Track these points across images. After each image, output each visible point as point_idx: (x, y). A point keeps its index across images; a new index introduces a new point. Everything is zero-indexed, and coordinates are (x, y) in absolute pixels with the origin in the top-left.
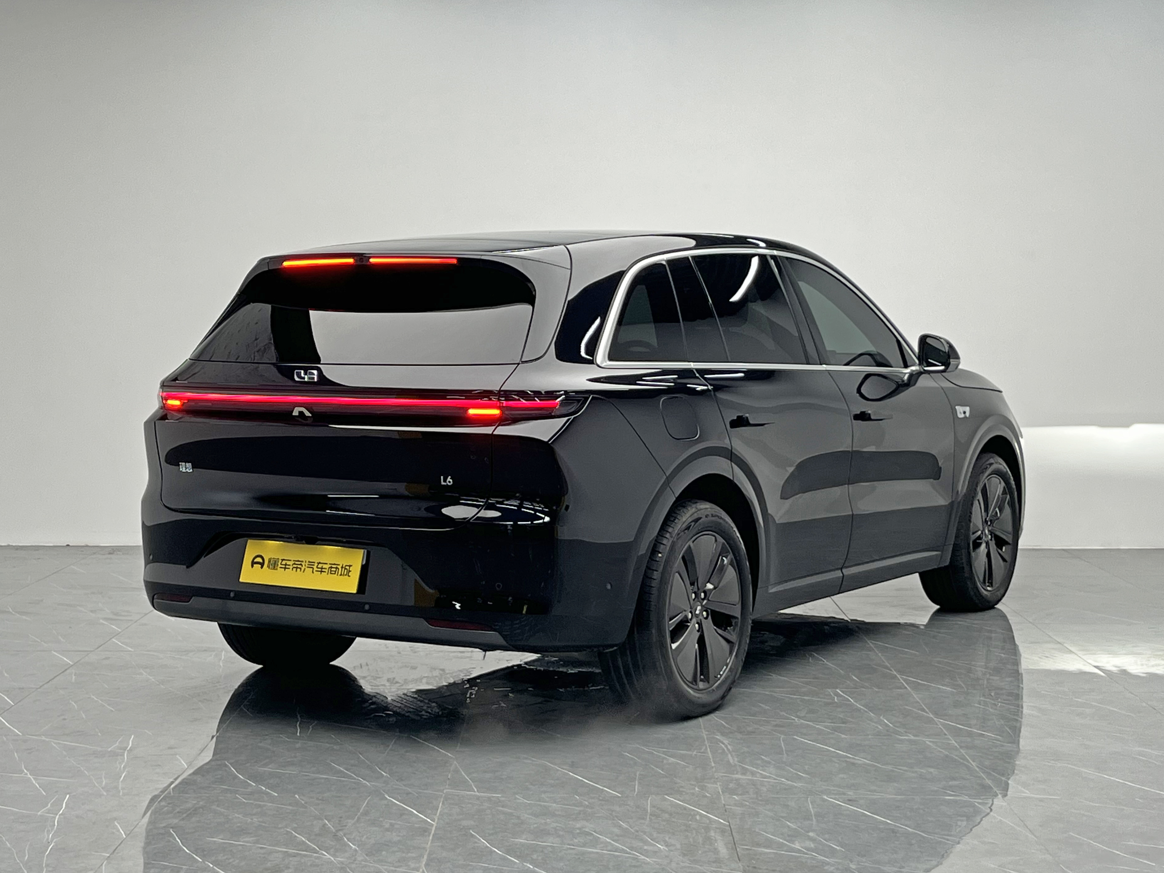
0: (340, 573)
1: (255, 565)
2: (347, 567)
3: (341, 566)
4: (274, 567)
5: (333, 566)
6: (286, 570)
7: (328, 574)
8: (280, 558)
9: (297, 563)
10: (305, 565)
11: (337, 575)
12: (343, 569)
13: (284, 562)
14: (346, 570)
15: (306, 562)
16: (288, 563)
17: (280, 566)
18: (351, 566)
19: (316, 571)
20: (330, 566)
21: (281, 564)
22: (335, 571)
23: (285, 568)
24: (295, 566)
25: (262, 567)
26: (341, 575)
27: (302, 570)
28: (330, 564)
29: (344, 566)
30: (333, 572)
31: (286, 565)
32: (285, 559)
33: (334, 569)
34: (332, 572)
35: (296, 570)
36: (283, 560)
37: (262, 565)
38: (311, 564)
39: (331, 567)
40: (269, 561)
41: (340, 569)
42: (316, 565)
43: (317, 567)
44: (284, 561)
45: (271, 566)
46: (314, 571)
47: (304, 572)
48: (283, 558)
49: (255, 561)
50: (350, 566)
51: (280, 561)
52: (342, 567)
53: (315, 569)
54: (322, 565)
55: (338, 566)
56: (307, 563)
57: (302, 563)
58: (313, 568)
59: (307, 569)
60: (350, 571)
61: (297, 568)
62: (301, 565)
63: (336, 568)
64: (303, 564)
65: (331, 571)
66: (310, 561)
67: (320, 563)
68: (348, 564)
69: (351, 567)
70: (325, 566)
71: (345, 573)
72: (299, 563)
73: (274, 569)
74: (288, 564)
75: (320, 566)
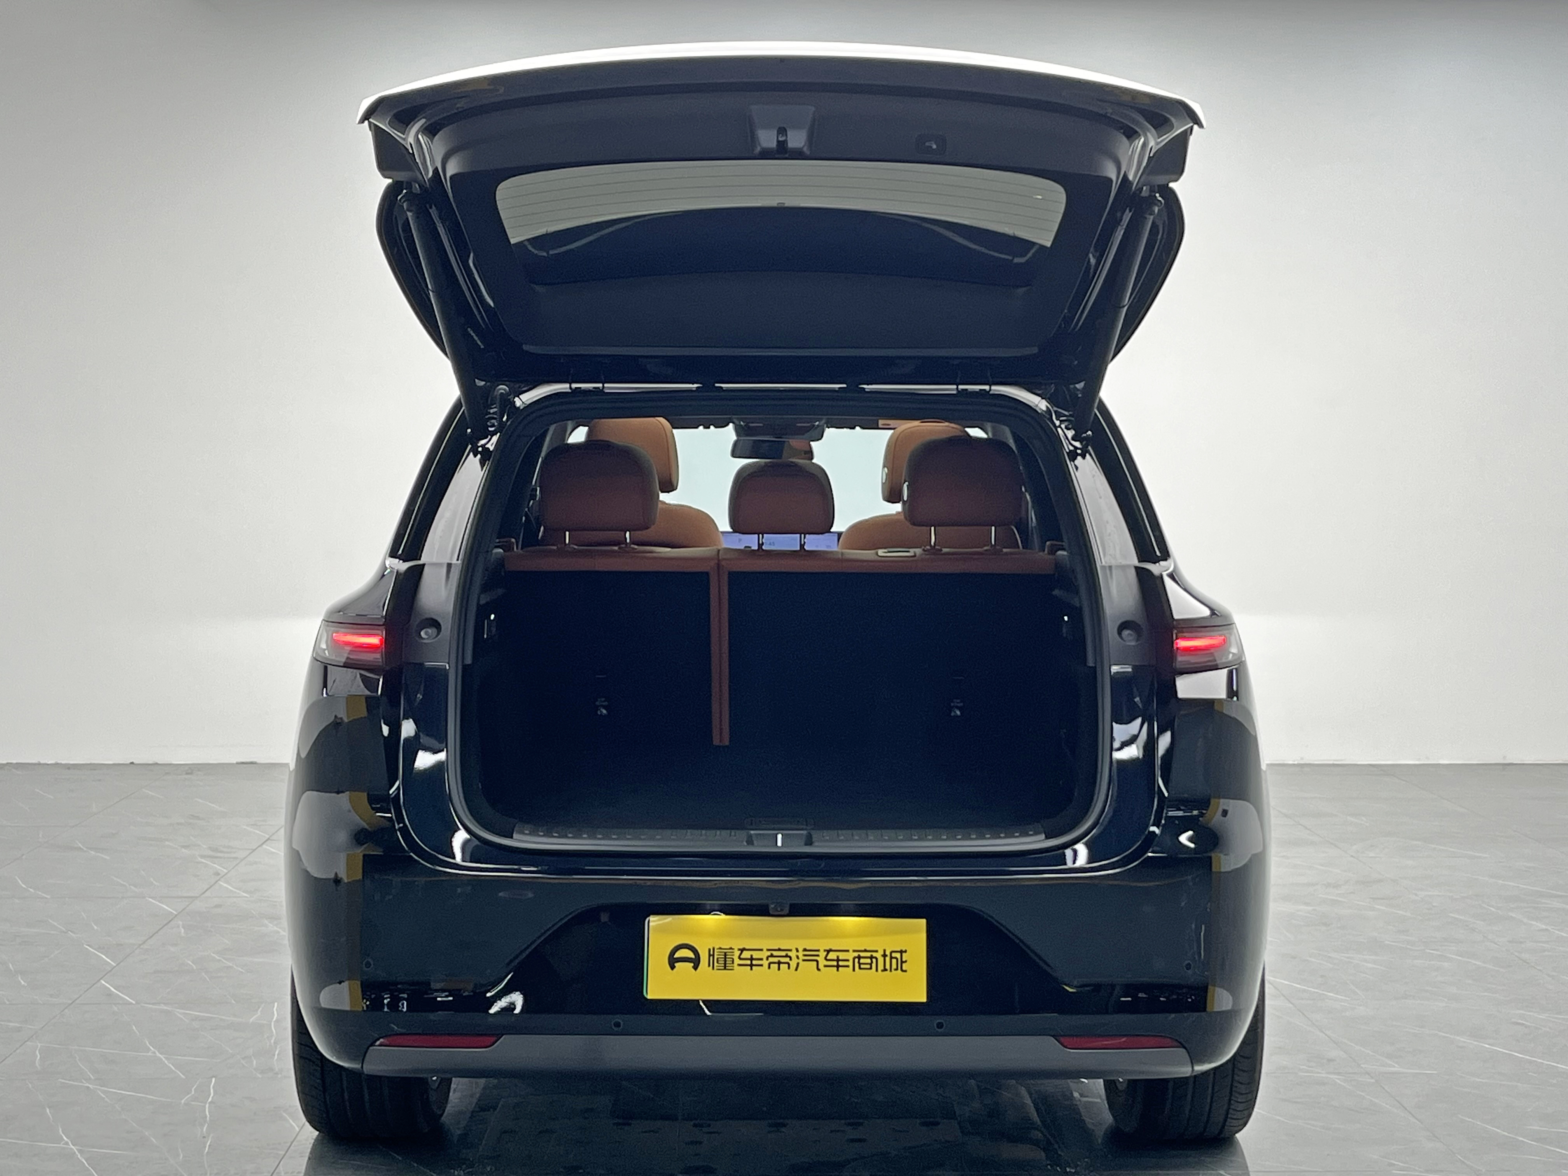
0: (881, 967)
1: (676, 965)
2: (894, 955)
3: (882, 953)
4: (725, 964)
5: (862, 954)
6: (754, 968)
7: (854, 970)
8: (736, 948)
9: (775, 953)
10: (798, 957)
11: (877, 970)
12: (888, 959)
13: (746, 954)
14: (894, 961)
15: (797, 951)
16: (756, 955)
17: (737, 961)
18: (906, 951)
19: (825, 966)
20: (856, 954)
21: (740, 958)
22: (871, 964)
23: (751, 965)
24: (776, 960)
25: (696, 968)
26: (885, 970)
27: (793, 964)
28: (854, 951)
29: (888, 953)
30: (868, 966)
31: (752, 959)
32: (747, 947)
33: (869, 961)
34: (862, 966)
35: (779, 969)
36: (742, 950)
37: (696, 962)
38: (810, 955)
39: (859, 957)
40: (711, 955)
41: (881, 960)
42: (823, 954)
43: (826, 959)
44: (745, 952)
45: (716, 964)
46: (821, 966)
47: (796, 970)
48: (741, 947)
49: (677, 955)
50: (901, 952)
51: (737, 953)
52: (885, 956)
53: (822, 962)
54: (838, 953)
55: (874, 954)
56: (800, 954)
57: (790, 954)
58: (817, 961)
59: (802, 963)
60: (902, 962)
61: (779, 963)
62: (787, 956)
63: (871, 957)
64: (793, 954)
65: (860, 964)
66: (808, 948)
67: (831, 950)
68: (899, 950)
69: (904, 954)
70: (842, 956)
71: (894, 966)
72: (784, 953)
73: (725, 969)
74: (754, 957)
75: (832, 955)
